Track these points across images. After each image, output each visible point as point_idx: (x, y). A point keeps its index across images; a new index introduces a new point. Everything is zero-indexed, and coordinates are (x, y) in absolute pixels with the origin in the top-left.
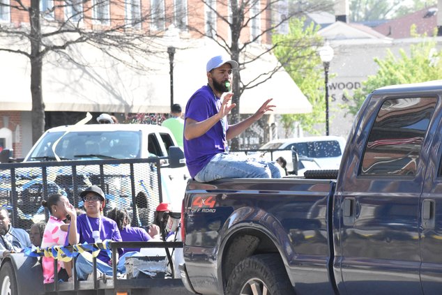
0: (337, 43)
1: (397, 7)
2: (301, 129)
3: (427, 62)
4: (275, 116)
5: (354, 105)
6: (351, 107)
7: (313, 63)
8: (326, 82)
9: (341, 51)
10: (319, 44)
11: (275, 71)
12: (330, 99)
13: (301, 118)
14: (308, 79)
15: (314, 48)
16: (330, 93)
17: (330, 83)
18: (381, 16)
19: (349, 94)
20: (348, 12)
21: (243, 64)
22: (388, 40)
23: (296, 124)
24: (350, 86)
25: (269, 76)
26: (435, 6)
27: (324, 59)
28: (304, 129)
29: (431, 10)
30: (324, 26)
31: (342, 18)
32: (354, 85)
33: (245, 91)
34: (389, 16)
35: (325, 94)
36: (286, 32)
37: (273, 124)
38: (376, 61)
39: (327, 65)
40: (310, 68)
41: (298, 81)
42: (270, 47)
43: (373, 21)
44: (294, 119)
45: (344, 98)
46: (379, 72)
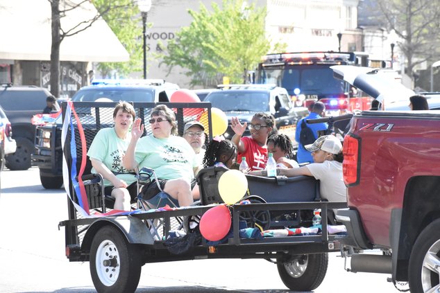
2: (118, 77)
3: (239, 15)
4: (93, 63)
5: (169, 55)
6: (165, 57)
7: (130, 12)
8: (144, 32)
11: (95, 19)
12: (147, 48)
13: (118, 66)
14: (126, 29)
16: (148, 42)
17: (147, 33)
21: (64, 11)
23: (113, 72)
24: (164, 36)
25: (89, 24)
27: (142, 9)
28: (121, 77)
32: (168, 36)
33: (65, 38)
37: (91, 72)
38: (189, 12)
39: (144, 15)
40: (127, 17)
41: (116, 31)
44: (112, 67)
45: (159, 48)
46: (192, 24)
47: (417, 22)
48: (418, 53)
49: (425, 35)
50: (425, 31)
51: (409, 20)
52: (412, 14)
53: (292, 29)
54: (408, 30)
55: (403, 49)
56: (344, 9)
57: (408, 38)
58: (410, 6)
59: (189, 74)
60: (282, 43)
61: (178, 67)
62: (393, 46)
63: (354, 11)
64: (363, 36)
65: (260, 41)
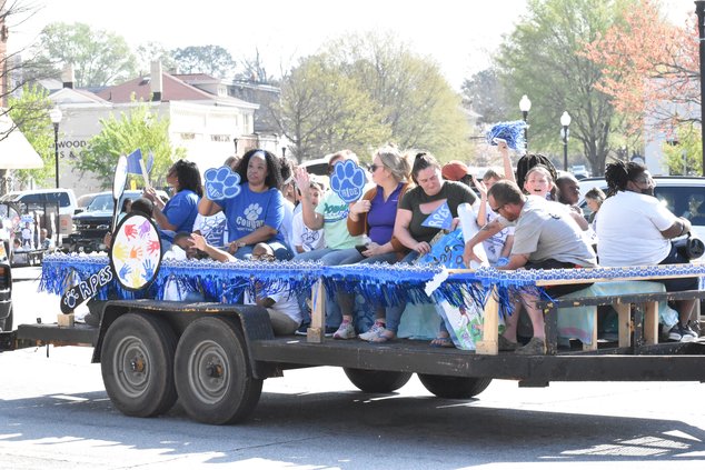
0: (66, 106)
1: (115, 77)
2: (34, 183)
3: (143, 123)
4: (11, 170)
5: (81, 161)
6: (78, 163)
7: (44, 123)
8: (56, 141)
9: (68, 113)
10: (50, 108)
11: (11, 130)
12: (59, 156)
13: (34, 172)
14: (39, 139)
15: (45, 111)
16: (60, 150)
17: (59, 142)
18: (102, 84)
19: (77, 151)
20: (74, 80)
22: (109, 105)
23: (30, 178)
24: (76, 144)
25: (6, 134)
26: (148, 75)
27: (54, 120)
28: (37, 182)
29: (145, 79)
30: (53, 91)
31: (68, 85)
32: (81, 144)
34: (108, 84)
35: (54, 151)
36: (20, 96)
37: (9, 178)
38: (101, 121)
39: (56, 126)
40: (41, 127)
41: (30, 140)
42: (6, 109)
43: (96, 89)
44: (29, 173)
45: (72, 155)
46: (103, 132)
47: (306, 127)
48: (308, 156)
49: (312, 140)
50: (313, 136)
51: (298, 126)
52: (300, 121)
53: (193, 136)
54: (298, 136)
55: (294, 153)
56: (241, 117)
57: (298, 143)
58: (298, 113)
59: (99, 178)
60: (182, 149)
61: (90, 172)
62: (284, 149)
63: (251, 118)
64: (258, 141)
65: (161, 147)
